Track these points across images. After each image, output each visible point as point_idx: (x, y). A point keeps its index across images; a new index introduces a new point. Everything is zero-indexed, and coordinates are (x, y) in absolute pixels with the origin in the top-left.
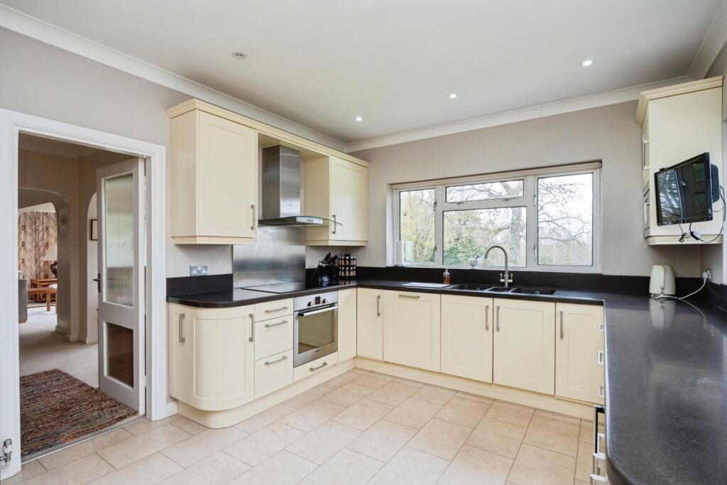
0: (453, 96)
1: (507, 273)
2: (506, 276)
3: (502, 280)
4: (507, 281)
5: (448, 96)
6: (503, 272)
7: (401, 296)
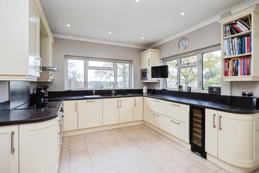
0: (110, 33)
1: (113, 90)
2: (113, 91)
3: (112, 93)
4: (113, 92)
5: (109, 32)
6: (112, 90)
7: (87, 101)
